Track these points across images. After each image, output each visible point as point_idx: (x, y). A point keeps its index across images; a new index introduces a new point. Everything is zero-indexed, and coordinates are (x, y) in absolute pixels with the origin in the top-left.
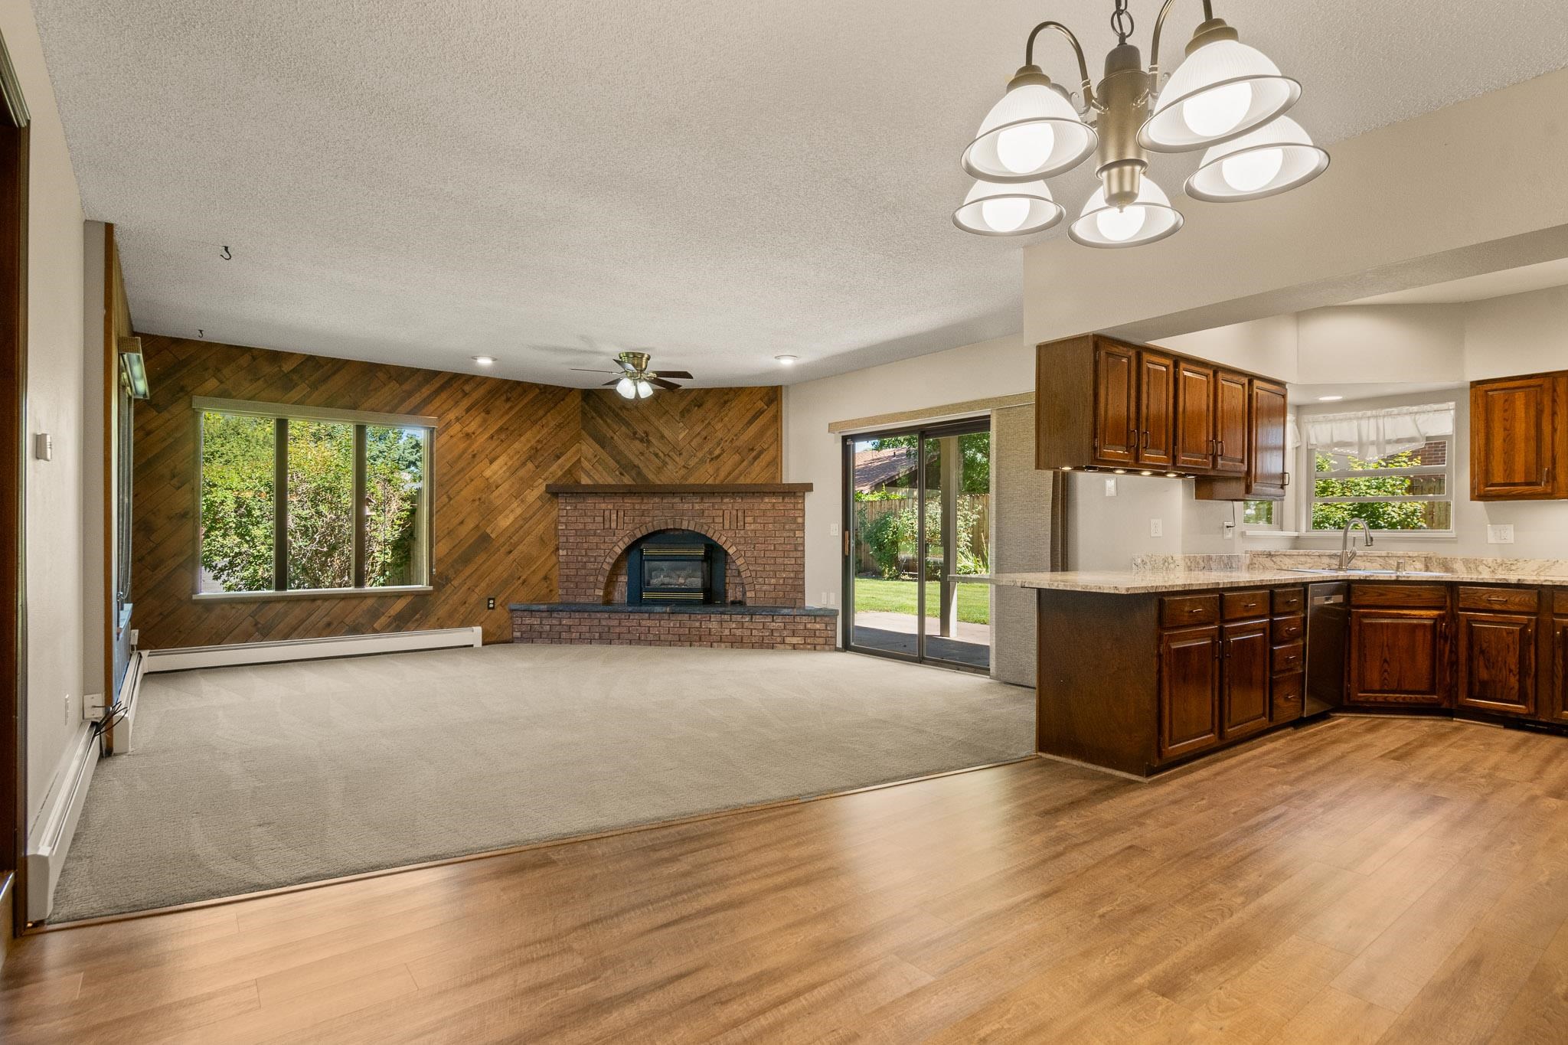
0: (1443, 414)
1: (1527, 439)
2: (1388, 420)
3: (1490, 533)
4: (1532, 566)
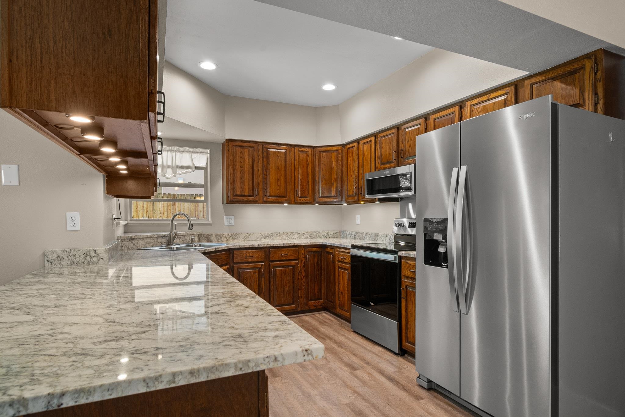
0: (201, 155)
1: (249, 174)
2: (178, 154)
3: (225, 220)
4: (242, 236)
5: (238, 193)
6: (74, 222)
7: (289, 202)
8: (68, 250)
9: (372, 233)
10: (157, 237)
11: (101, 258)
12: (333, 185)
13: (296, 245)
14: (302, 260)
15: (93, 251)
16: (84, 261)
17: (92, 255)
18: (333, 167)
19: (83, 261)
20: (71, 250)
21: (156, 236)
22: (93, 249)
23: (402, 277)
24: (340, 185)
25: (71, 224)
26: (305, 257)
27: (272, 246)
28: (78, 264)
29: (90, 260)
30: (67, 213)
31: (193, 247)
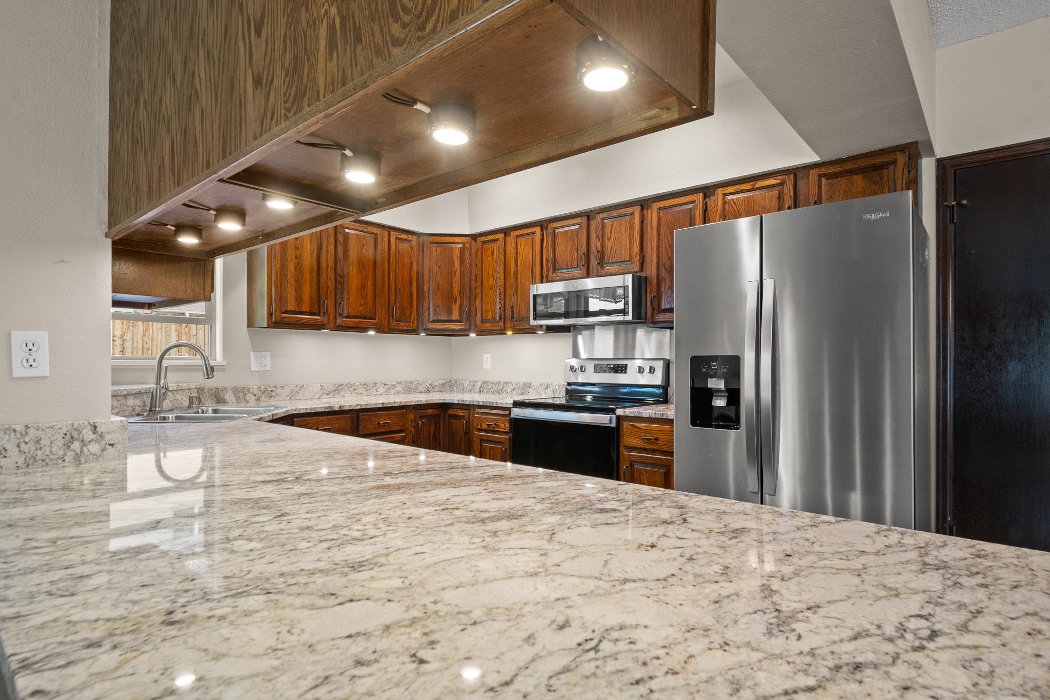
1: (311, 272)
3: (253, 360)
4: (286, 391)
5: (291, 307)
6: (34, 355)
7: (380, 329)
8: (19, 428)
9: (518, 383)
10: (125, 395)
11: (110, 445)
12: (455, 302)
13: (403, 404)
14: (411, 432)
15: (89, 428)
16: (65, 454)
17: (85, 438)
18: (455, 272)
19: (61, 453)
20: (27, 427)
21: (125, 393)
22: (89, 423)
23: (622, 449)
24: (466, 303)
25: (25, 361)
26: (416, 426)
27: (364, 407)
28: (47, 461)
29: (82, 451)
30: (14, 333)
31: (200, 415)
